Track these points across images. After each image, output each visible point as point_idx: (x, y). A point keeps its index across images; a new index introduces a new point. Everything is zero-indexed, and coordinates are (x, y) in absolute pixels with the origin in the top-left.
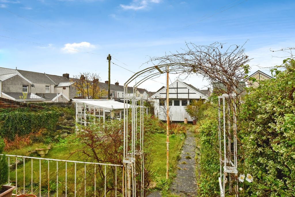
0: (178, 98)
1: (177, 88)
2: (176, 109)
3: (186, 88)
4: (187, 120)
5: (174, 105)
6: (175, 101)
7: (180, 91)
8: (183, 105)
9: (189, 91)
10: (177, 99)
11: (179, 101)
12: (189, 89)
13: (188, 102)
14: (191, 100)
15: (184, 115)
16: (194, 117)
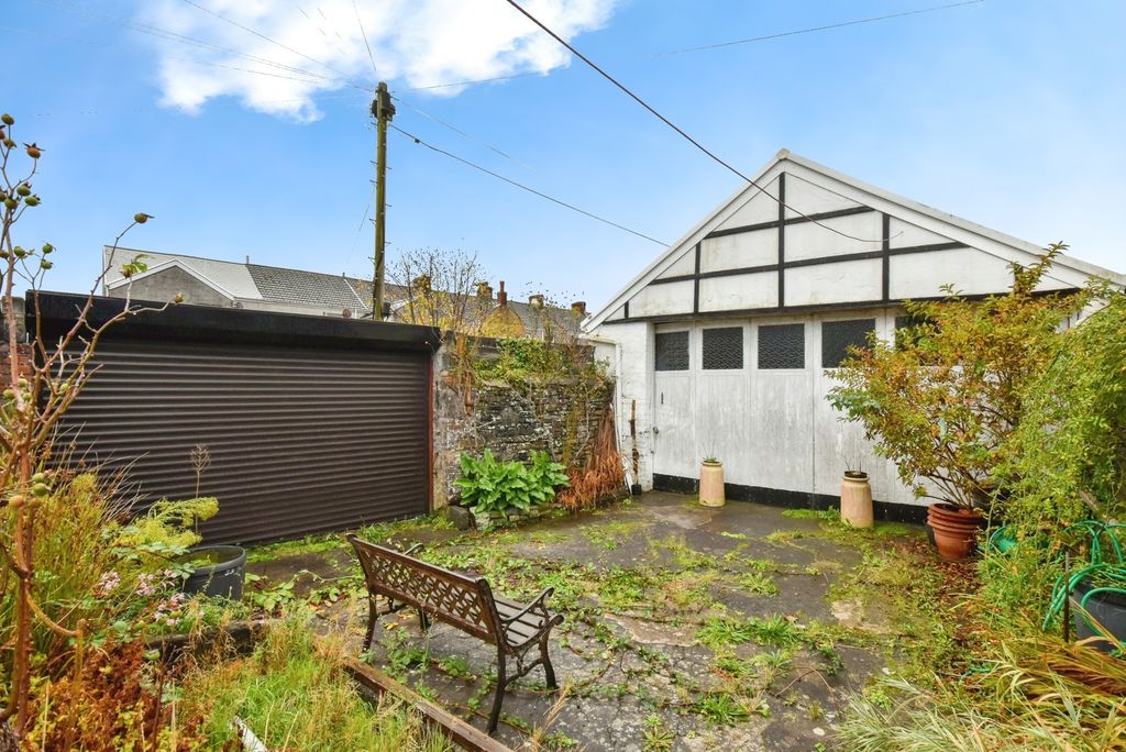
0: (788, 303)
1: (781, 223)
2: (771, 395)
3: (864, 210)
4: (868, 491)
5: (763, 364)
6: (764, 333)
7: (801, 242)
8: (831, 358)
9: (892, 233)
10: (782, 310)
11: (799, 331)
12: (886, 218)
13: (885, 333)
14: (912, 316)
15: (838, 449)
16: (944, 472)
